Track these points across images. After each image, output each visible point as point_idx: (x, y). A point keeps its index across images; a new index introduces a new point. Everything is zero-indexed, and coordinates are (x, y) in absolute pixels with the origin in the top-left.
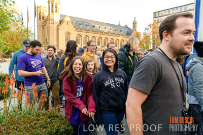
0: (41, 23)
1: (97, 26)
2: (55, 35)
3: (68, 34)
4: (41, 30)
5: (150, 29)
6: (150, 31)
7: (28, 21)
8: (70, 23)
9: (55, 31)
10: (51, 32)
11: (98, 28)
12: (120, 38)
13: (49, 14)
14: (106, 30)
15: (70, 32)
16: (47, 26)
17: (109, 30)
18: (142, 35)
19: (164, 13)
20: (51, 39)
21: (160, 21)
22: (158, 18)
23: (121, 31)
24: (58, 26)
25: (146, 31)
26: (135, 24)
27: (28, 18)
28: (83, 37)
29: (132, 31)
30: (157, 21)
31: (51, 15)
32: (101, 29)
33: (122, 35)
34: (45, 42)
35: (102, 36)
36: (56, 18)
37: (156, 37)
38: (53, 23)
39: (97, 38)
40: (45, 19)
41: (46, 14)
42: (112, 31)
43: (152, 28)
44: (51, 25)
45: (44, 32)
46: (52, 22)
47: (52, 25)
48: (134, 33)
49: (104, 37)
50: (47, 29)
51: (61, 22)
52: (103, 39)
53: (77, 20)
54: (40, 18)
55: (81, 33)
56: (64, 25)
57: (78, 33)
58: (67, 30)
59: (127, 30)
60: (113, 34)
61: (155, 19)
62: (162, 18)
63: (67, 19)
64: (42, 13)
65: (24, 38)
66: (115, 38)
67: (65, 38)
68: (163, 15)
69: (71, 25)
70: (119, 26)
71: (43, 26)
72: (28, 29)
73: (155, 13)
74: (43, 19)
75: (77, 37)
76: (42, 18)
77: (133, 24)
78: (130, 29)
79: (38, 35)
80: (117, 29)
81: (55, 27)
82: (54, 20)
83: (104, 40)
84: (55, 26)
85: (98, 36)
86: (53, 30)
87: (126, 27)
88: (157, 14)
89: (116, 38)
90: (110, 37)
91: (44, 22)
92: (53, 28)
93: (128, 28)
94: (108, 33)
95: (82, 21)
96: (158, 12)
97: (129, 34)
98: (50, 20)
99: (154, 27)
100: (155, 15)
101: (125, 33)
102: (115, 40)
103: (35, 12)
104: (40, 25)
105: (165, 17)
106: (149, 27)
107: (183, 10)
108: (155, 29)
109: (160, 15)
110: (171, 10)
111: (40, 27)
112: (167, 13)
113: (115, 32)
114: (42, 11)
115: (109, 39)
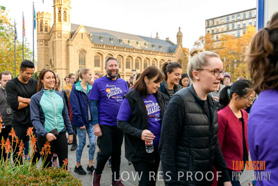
0: (42, 36)
1: (125, 41)
2: (64, 53)
3: (83, 52)
4: (43, 46)
5: (201, 44)
6: (202, 46)
7: (24, 35)
8: (85, 37)
9: (64, 48)
10: (57, 49)
11: (127, 43)
12: (159, 58)
13: (55, 24)
14: (139, 46)
15: (85, 48)
16: (51, 40)
17: (143, 46)
19: (220, 21)
20: (58, 60)
21: (215, 32)
22: (213, 28)
23: (160, 47)
24: (68, 40)
25: (196, 46)
26: (179, 36)
27: (24, 30)
28: (104, 56)
29: (176, 46)
30: (210, 32)
31: (57, 25)
32: (130, 44)
33: (162, 53)
34: (49, 64)
35: (132, 54)
36: (66, 29)
38: (61, 37)
39: (125, 58)
40: (49, 31)
41: (50, 24)
42: (146, 47)
43: (204, 42)
44: (57, 39)
45: (47, 50)
46: (59, 35)
47: (59, 39)
48: (178, 50)
49: (135, 56)
50: (51, 45)
51: (72, 35)
52: (134, 58)
53: (96, 31)
54: (41, 30)
55: (102, 51)
56: (77, 39)
57: (97, 50)
58: (81, 47)
59: (169, 45)
60: (148, 52)
61: (208, 29)
62: (218, 27)
63: (82, 31)
64: (44, 23)
65: (18, 59)
66: (151, 57)
67: (78, 58)
68: (220, 23)
69: (87, 39)
70: (157, 39)
71: (46, 41)
72: (23, 45)
73: (208, 21)
74: (46, 30)
75: (95, 57)
76: (44, 29)
77: (177, 36)
78: (173, 44)
79: (38, 55)
80: (154, 43)
81: (64, 43)
82: (63, 33)
83: (136, 60)
84: (64, 40)
85: (127, 54)
86: (61, 47)
87: (168, 41)
88: (211, 22)
89: (153, 57)
90: (144, 56)
91: (47, 36)
92: (61, 44)
93: (170, 42)
94: (141, 51)
95: (104, 34)
96: (213, 19)
97: (171, 51)
98: (56, 33)
99: (207, 40)
100: (209, 24)
101: (166, 50)
102: (151, 60)
103: (34, 21)
104: (41, 41)
105: (223, 26)
106: (200, 41)
107: (247, 17)
108: (210, 44)
109: (215, 24)
110: (230, 17)
111: (41, 43)
112: (225, 20)
113: (151, 49)
114: (44, 20)
115: (143, 59)
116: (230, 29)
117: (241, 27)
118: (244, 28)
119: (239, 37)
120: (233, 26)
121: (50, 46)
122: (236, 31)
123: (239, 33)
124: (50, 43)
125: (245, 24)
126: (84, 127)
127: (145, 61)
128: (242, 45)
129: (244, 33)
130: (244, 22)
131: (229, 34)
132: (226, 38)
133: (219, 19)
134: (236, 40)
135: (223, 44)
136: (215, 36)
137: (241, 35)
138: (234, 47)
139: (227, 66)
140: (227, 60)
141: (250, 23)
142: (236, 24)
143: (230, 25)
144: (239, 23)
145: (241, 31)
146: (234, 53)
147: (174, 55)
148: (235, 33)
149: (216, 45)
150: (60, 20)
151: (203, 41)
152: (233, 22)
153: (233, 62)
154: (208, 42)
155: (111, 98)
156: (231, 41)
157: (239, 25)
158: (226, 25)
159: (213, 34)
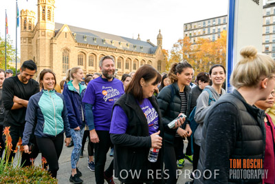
0: (26, 34)
1: (108, 41)
2: (48, 51)
3: (67, 50)
4: (27, 44)
5: (180, 46)
6: (180, 48)
7: (6, 32)
8: (69, 36)
9: (47, 46)
10: (41, 47)
11: (109, 43)
12: (140, 58)
13: (38, 23)
14: (121, 46)
15: (69, 47)
16: (35, 38)
17: (125, 46)
18: (170, 54)
20: (41, 58)
21: (192, 35)
22: (190, 32)
23: (141, 48)
24: (52, 39)
25: (175, 48)
26: (159, 39)
27: (7, 28)
28: (88, 55)
29: (157, 48)
30: (188, 36)
31: (42, 24)
32: (113, 45)
33: (143, 54)
35: (115, 54)
36: (50, 27)
37: (188, 57)
38: (45, 35)
40: (32, 29)
41: (34, 22)
42: (128, 48)
44: (41, 37)
45: (30, 47)
46: (43, 33)
47: (43, 37)
48: (158, 52)
49: (117, 56)
51: (56, 33)
52: (117, 58)
53: (81, 31)
54: (25, 28)
55: (85, 50)
56: (61, 37)
57: (81, 50)
58: (65, 46)
59: (150, 47)
60: (130, 52)
61: (186, 33)
62: (195, 31)
63: (66, 30)
64: (28, 20)
66: (133, 57)
67: (61, 57)
68: (197, 27)
69: (71, 38)
70: (138, 41)
71: (30, 39)
72: (6, 42)
73: (186, 25)
74: (30, 28)
75: (79, 56)
76: (27, 27)
77: (158, 38)
78: (153, 46)
79: (22, 52)
80: (136, 44)
81: (47, 42)
82: (47, 31)
83: (119, 60)
84: (48, 38)
86: (45, 45)
87: (149, 43)
88: (189, 26)
89: (135, 57)
90: (126, 56)
91: (31, 34)
92: (44, 42)
93: (150, 44)
94: (123, 51)
95: (87, 34)
96: (191, 23)
97: (152, 52)
98: (40, 31)
99: (185, 43)
100: (186, 28)
101: (147, 51)
102: (133, 60)
103: (18, 19)
104: (25, 38)
105: (199, 30)
106: (179, 44)
107: (222, 22)
108: (187, 46)
109: (193, 28)
110: (207, 22)
111: (25, 41)
112: (201, 25)
113: (132, 49)
114: (28, 18)
115: (125, 59)
116: (206, 33)
117: (216, 31)
118: (219, 32)
119: (214, 41)
120: (209, 30)
121: (34, 44)
122: (212, 36)
123: (214, 37)
124: (34, 41)
125: (219, 29)
126: (78, 128)
127: (126, 61)
128: (217, 49)
129: (219, 37)
130: (219, 27)
131: (205, 37)
132: (202, 42)
133: (196, 24)
134: (211, 44)
135: (199, 47)
136: (192, 39)
137: (216, 38)
138: (209, 50)
139: (203, 67)
140: (203, 62)
141: (224, 28)
142: (212, 29)
143: (207, 29)
144: (214, 28)
145: (216, 36)
146: (209, 56)
147: (154, 56)
148: (211, 37)
149: (193, 47)
150: (44, 19)
151: (181, 43)
152: (209, 27)
153: (208, 64)
154: (185, 45)
155: (108, 101)
156: (207, 44)
157: (214, 30)
158: (202, 30)
159: (191, 37)
